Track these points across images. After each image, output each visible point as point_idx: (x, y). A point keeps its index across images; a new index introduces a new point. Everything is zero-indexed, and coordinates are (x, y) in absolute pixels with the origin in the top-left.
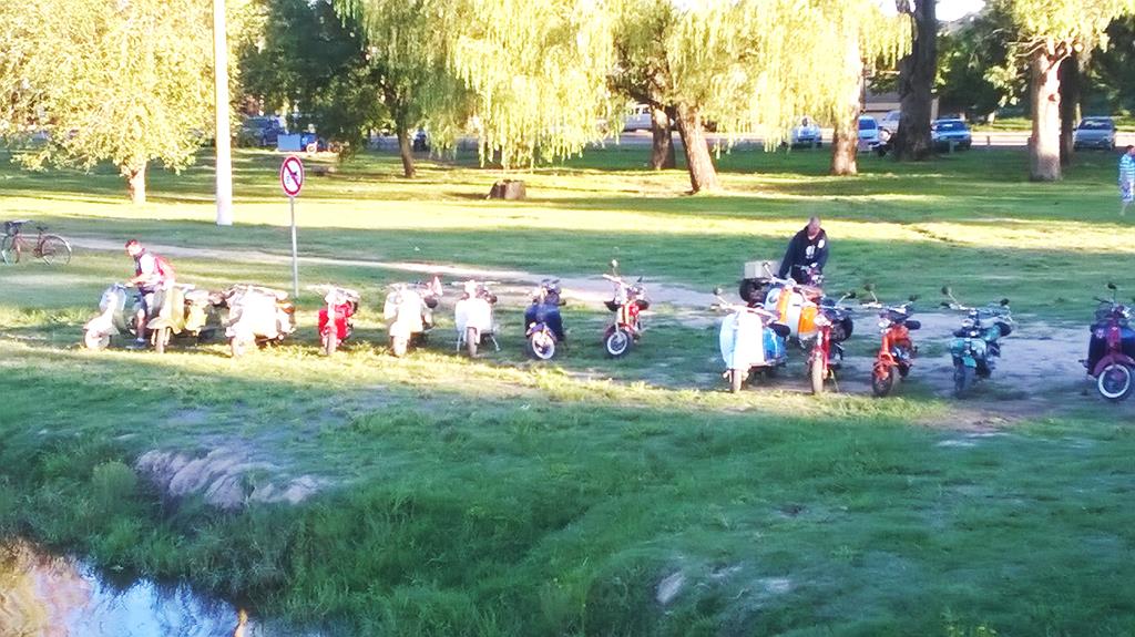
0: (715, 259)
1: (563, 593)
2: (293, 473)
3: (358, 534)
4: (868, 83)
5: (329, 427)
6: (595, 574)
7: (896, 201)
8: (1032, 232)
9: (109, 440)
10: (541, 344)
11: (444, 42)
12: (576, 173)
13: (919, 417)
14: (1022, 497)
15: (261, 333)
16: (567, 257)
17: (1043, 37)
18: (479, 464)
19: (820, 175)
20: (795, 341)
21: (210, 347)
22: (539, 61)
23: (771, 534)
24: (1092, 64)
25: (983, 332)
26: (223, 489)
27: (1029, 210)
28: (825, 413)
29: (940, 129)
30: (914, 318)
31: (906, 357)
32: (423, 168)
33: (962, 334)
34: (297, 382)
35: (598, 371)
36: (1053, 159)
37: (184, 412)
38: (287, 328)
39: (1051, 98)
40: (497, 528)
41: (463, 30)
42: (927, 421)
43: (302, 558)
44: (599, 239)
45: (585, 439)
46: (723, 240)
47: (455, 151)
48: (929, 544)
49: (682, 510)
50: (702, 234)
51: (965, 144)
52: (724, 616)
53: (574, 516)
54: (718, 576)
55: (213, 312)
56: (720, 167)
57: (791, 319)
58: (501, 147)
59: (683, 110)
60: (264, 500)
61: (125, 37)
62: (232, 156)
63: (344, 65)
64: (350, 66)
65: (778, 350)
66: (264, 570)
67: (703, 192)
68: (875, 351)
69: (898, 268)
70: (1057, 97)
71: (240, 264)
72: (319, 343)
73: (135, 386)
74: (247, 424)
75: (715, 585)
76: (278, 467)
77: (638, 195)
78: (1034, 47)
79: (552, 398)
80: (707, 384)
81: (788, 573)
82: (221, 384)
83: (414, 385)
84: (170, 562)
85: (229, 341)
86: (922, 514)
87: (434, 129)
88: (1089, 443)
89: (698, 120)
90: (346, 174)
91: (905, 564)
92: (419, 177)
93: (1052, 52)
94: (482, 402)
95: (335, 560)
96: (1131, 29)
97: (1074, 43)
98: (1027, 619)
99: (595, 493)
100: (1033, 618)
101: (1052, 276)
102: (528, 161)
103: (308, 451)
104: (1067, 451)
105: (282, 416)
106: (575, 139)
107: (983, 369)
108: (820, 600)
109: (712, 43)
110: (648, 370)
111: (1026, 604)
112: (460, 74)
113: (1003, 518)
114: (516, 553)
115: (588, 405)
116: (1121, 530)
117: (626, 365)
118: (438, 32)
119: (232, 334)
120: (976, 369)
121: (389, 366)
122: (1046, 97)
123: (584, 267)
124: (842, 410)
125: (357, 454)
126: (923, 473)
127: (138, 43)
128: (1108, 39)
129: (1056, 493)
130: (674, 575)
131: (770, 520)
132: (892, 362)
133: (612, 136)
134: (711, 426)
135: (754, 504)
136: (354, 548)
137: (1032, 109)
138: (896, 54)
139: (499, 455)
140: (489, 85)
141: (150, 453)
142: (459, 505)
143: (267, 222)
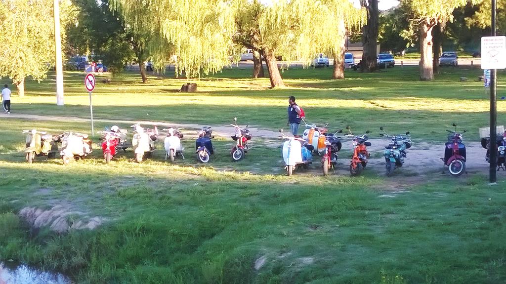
0: (281, 117)
1: (212, 267)
2: (91, 216)
3: (120, 243)
4: (349, 38)
5: (107, 195)
6: (227, 257)
7: (362, 90)
8: (421, 103)
9: (7, 203)
10: (203, 156)
11: (159, 22)
12: (219, 80)
13: (370, 185)
14: (415, 219)
15: (76, 153)
16: (215, 117)
17: (425, 17)
18: (175, 210)
19: (328, 79)
20: (316, 152)
21: (53, 160)
22: (202, 30)
23: (305, 238)
24: (446, 29)
25: (399, 146)
26: (58, 224)
27: (419, 93)
28: (329, 184)
29: (381, 58)
30: (368, 141)
31: (365, 158)
32: (151, 78)
33: (389, 147)
34: (92, 175)
35: (229, 167)
36: (430, 70)
37: (41, 189)
38: (88, 151)
39: (429, 44)
40: (183, 238)
41: (167, 16)
42: (374, 186)
43: (95, 254)
44: (229, 109)
45: (223, 197)
47: (165, 71)
48: (375, 241)
49: (267, 228)
50: (276, 106)
51: (392, 65)
52: (284, 275)
53: (217, 232)
54: (282, 257)
55: (55, 144)
56: (283, 76)
57: (314, 142)
58: (185, 68)
59: (267, 51)
60: (77, 228)
61: (14, 21)
62: (63, 74)
63: (114, 33)
64: (117, 33)
65: (308, 156)
66: (78, 260)
67: (276, 88)
68: (351, 156)
69: (362, 120)
70: (432, 43)
71: (66, 122)
72: (103, 157)
73: (18, 178)
74: (69, 194)
75: (281, 261)
76: (84, 214)
77: (247, 89)
78: (421, 21)
79: (208, 180)
80: (277, 172)
81: (312, 255)
82: (58, 177)
83: (146, 175)
84: (35, 257)
85: (62, 157)
86: (371, 228)
87: (155, 60)
88: (445, 195)
89: (273, 55)
90: (116, 82)
91: (364, 250)
92: (150, 83)
93: (429, 23)
94: (177, 182)
95: (110, 254)
96: (463, 12)
97: (439, 19)
98: (418, 272)
99: (227, 222)
100: (420, 272)
101: (430, 121)
102: (198, 75)
103: (97, 206)
104: (436, 198)
105: (86, 190)
106: (219, 64)
107: (399, 163)
108: (326, 267)
109: (279, 21)
110: (251, 167)
111: (417, 266)
112: (166, 36)
113: (407, 228)
114: (192, 249)
115: (224, 182)
116: (459, 232)
117: (241, 165)
118: (156, 17)
119: (63, 154)
120: (396, 163)
121: (135, 167)
122: (427, 43)
123: (222, 121)
124: (337, 182)
125: (120, 207)
126: (372, 209)
127: (20, 24)
128: (453, 17)
129: (431, 217)
130: (262, 257)
131: (305, 232)
132: (358, 161)
133: (235, 63)
134: (279, 191)
135: (298, 225)
136: (119, 249)
137: (421, 49)
138: (360, 25)
139: (184, 206)
140: (179, 41)
141: (25, 208)
142: (166, 229)
143: (80, 104)
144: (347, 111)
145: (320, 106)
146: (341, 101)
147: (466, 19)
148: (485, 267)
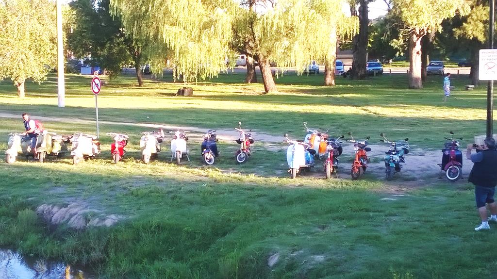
0: (279, 122)
1: (229, 261)
2: (107, 213)
3: (137, 239)
4: (338, 46)
5: (120, 194)
6: (241, 254)
7: (353, 97)
8: (412, 110)
9: (24, 200)
10: (209, 158)
11: (157, 27)
12: (213, 85)
13: (372, 189)
14: (418, 221)
15: (86, 154)
16: (214, 121)
17: (415, 27)
18: (187, 209)
19: (319, 86)
20: (317, 156)
21: (63, 160)
22: (200, 36)
23: (315, 237)
24: (435, 39)
25: (398, 152)
26: (76, 222)
27: (410, 101)
28: (332, 187)
29: (369, 66)
30: (368, 146)
31: (365, 163)
32: (146, 82)
33: (389, 153)
34: (104, 174)
35: (234, 170)
36: (419, 78)
37: (55, 188)
38: (97, 151)
39: (418, 53)
40: (197, 236)
41: (166, 22)
42: (375, 190)
43: (113, 250)
44: (227, 113)
45: (231, 198)
46: (281, 114)
47: (162, 75)
48: (381, 241)
49: (276, 228)
50: (272, 111)
51: (380, 72)
52: (297, 271)
53: (229, 231)
54: (294, 254)
55: (64, 145)
56: (277, 82)
57: (316, 145)
58: (183, 73)
59: (261, 57)
60: (95, 225)
61: (16, 24)
62: (65, 77)
63: (112, 37)
65: (311, 160)
66: (96, 255)
67: (270, 93)
68: (352, 161)
69: (357, 126)
70: (420, 52)
71: (70, 124)
72: (111, 158)
73: (33, 177)
74: (84, 193)
75: (293, 259)
76: (100, 211)
77: (242, 94)
78: (411, 31)
79: (215, 181)
80: (281, 175)
81: (323, 253)
82: (70, 176)
83: (155, 176)
84: (55, 252)
85: (72, 157)
86: (377, 228)
87: (153, 65)
88: (444, 199)
89: (267, 62)
90: (113, 85)
91: (371, 249)
92: (145, 86)
93: (418, 33)
94: (186, 183)
95: (127, 250)
96: (451, 23)
97: (428, 29)
98: (424, 271)
99: (238, 221)
100: (426, 270)
101: (423, 129)
102: (195, 79)
103: (112, 204)
104: (435, 202)
105: (99, 190)
106: (215, 68)
107: (398, 168)
108: (338, 264)
109: (274, 28)
110: (255, 169)
111: (424, 265)
112: (165, 41)
113: (411, 230)
114: (205, 246)
115: (231, 184)
116: (460, 234)
117: (246, 167)
118: (155, 23)
119: (74, 154)
120: (395, 168)
121: (143, 168)
122: (416, 53)
123: (222, 125)
124: (339, 186)
125: (134, 205)
126: (376, 211)
127: (22, 27)
128: (442, 27)
129: (432, 219)
130: (275, 255)
131: (313, 231)
132: (360, 165)
133: (230, 69)
134: (285, 192)
135: (306, 225)
136: (136, 245)
137: (410, 57)
138: (353, 34)
139: (195, 205)
140: (178, 46)
141: (43, 205)
142: (180, 227)
143: (81, 106)
144: (342, 117)
145: (315, 111)
146: (335, 107)
147: (454, 30)
148: (488, 267)
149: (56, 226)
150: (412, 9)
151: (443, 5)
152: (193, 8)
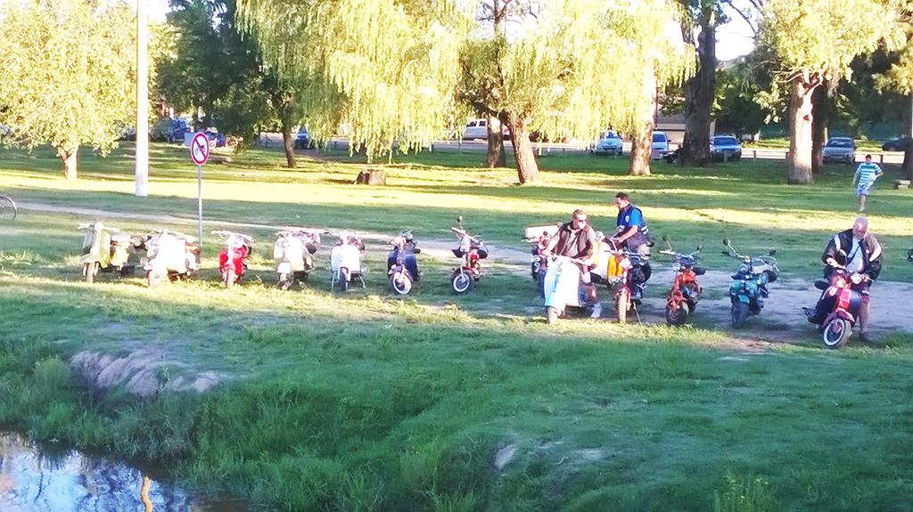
2: (200, 369)
3: (252, 416)
4: (660, 106)
5: (229, 337)
6: (445, 447)
7: (682, 194)
8: (790, 217)
9: (49, 344)
10: (400, 282)
11: (323, 56)
13: (704, 340)
14: (787, 395)
15: (173, 268)
17: (801, 68)
18: (350, 366)
23: (588, 418)
24: (839, 91)
25: (755, 277)
26: (142, 381)
27: (787, 203)
28: (628, 336)
29: (716, 143)
31: (693, 295)
32: (302, 160)
33: (739, 277)
36: (806, 168)
37: (110, 325)
38: (193, 266)
39: (806, 118)
40: (365, 413)
41: (339, 46)
42: (710, 343)
43: (206, 433)
45: (436, 349)
48: (713, 427)
49: (516, 400)
51: (736, 156)
52: (549, 477)
53: (427, 406)
54: (544, 447)
55: (134, 252)
56: (542, 167)
58: (366, 141)
59: (514, 119)
60: (175, 389)
61: (65, 43)
62: (149, 148)
63: (241, 75)
64: (246, 76)
66: (173, 443)
67: (528, 183)
69: (685, 239)
70: (811, 117)
72: (221, 279)
73: (70, 305)
74: (162, 334)
75: (542, 454)
76: (187, 365)
77: (475, 185)
78: (793, 75)
79: (409, 320)
81: (601, 446)
83: (297, 309)
84: (97, 435)
85: (147, 274)
86: (706, 406)
87: (313, 125)
90: (240, 163)
91: (694, 440)
92: (300, 167)
93: (807, 81)
94: (353, 322)
95: (233, 436)
96: (870, 64)
97: (825, 73)
98: (792, 481)
99: (444, 389)
100: (796, 479)
102: (388, 153)
103: (212, 354)
104: (822, 365)
105: (189, 329)
106: (427, 136)
107: (755, 307)
108: (627, 465)
109: (537, 62)
111: (792, 470)
112: (334, 80)
113: (774, 410)
114: (380, 433)
115: (438, 326)
116: (866, 420)
117: (468, 300)
118: (318, 48)
119: (149, 268)
120: (749, 305)
121: (277, 296)
122: (802, 118)
124: (642, 335)
125: (251, 356)
126: (707, 378)
127: (75, 48)
128: (852, 71)
129: (815, 394)
130: (508, 447)
131: (586, 408)
132: (682, 298)
134: (537, 343)
135: (573, 398)
136: (249, 427)
137: (791, 127)
138: (683, 76)
139: (367, 360)
140: (358, 90)
141: (82, 353)
142: (335, 395)
143: (176, 194)
147: (874, 76)
149: (104, 390)
150: (797, 34)
151: (855, 29)
152: (387, 20)
